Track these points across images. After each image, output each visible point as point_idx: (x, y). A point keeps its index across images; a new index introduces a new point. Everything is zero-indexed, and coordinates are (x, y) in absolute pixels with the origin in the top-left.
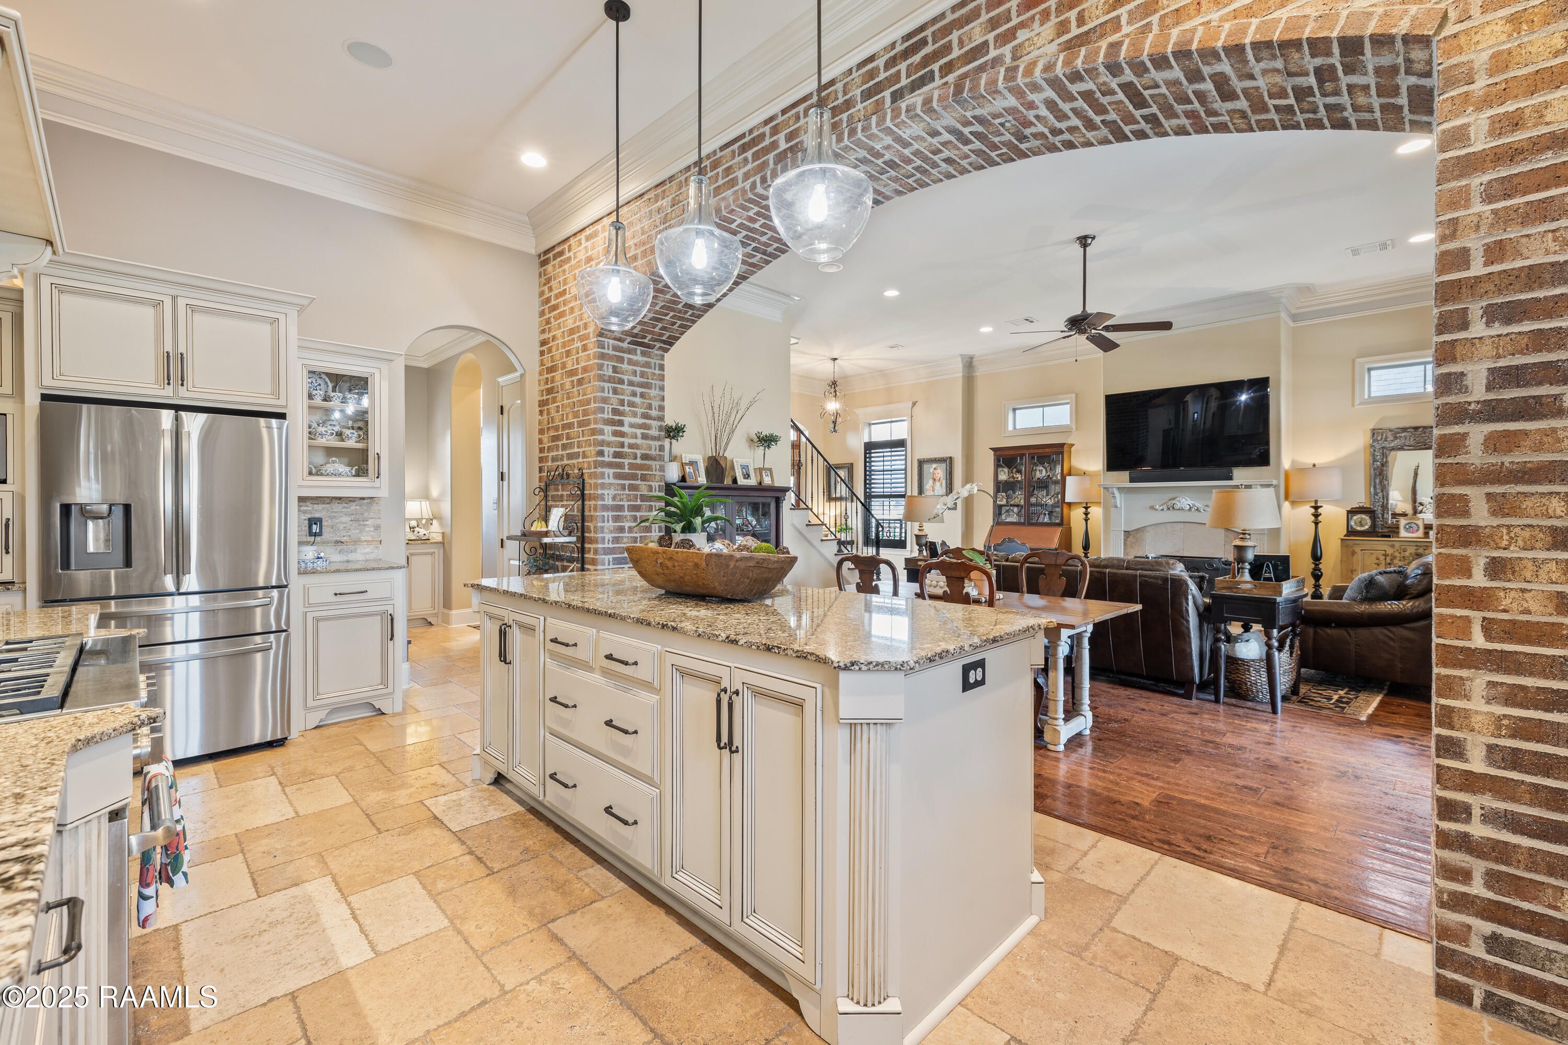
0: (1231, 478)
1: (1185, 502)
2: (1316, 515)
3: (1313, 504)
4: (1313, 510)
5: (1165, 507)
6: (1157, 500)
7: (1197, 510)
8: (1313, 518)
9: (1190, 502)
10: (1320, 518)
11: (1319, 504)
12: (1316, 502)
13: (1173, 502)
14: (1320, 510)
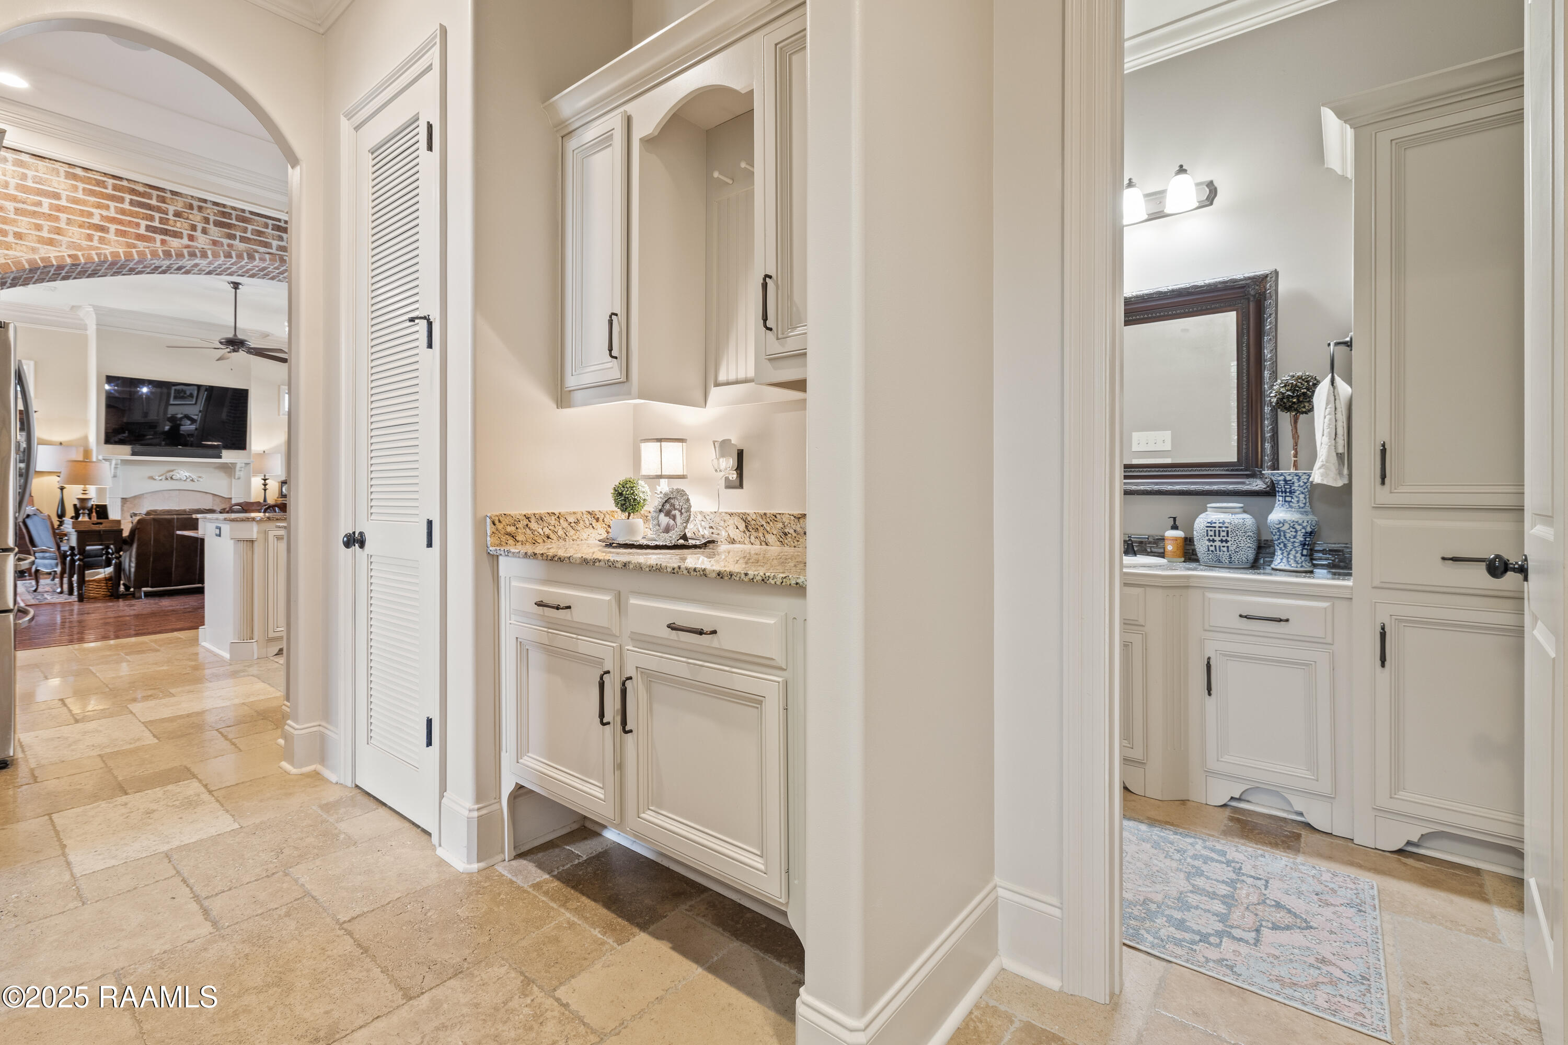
0: (220, 457)
1: (182, 473)
2: (265, 485)
3: (263, 478)
4: (263, 481)
5: (164, 477)
6: (155, 471)
7: (192, 480)
8: (263, 487)
9: (187, 474)
10: (267, 487)
11: (267, 478)
12: (265, 476)
13: (171, 473)
14: (267, 481)
